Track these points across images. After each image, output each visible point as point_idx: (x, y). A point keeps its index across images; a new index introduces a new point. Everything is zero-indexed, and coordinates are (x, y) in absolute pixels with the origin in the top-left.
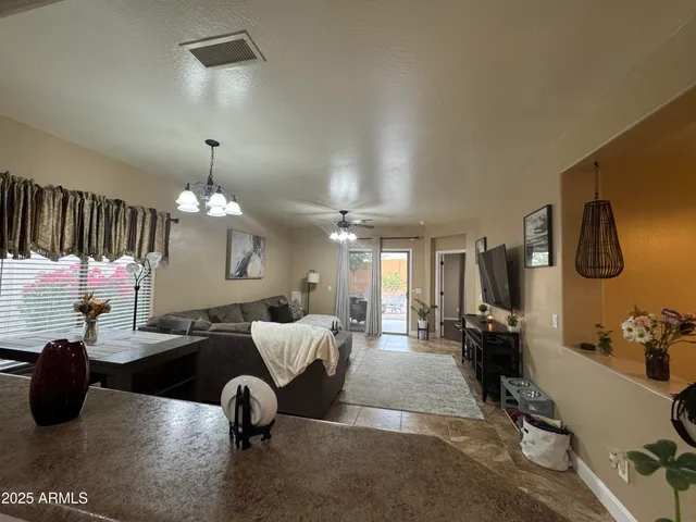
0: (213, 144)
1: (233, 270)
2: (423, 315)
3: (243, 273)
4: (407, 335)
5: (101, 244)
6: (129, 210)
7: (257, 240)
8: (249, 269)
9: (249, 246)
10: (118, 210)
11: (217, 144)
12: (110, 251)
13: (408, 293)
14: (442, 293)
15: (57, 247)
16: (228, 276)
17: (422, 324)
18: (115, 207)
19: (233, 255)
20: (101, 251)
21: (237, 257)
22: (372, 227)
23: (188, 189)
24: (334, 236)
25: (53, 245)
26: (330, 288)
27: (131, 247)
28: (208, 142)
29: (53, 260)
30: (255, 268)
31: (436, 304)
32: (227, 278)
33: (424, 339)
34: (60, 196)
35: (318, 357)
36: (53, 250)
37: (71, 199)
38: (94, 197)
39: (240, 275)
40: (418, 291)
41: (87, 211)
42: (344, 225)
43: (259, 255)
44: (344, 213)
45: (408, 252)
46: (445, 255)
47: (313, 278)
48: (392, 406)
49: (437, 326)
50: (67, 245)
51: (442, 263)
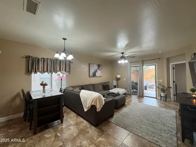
0: (65, 39)
1: (91, 74)
2: (163, 90)
3: (94, 75)
4: (156, 98)
5: (52, 70)
6: (59, 61)
7: (99, 66)
8: (97, 74)
9: (96, 68)
10: (56, 61)
11: (66, 39)
12: (55, 71)
13: (156, 81)
14: (174, 82)
15: (43, 71)
16: (89, 76)
17: (163, 94)
18: (55, 61)
19: (91, 71)
20: (52, 71)
21: (92, 71)
22: (134, 57)
23: (57, 53)
24: (119, 62)
25: (42, 70)
26: (125, 79)
27: (60, 70)
28: (63, 39)
29: (42, 73)
30: (99, 73)
31: (171, 86)
32: (89, 77)
33: (164, 101)
34: (43, 60)
35: (93, 104)
36: (42, 72)
37: (45, 60)
38: (50, 59)
39: (94, 76)
40: (161, 81)
41: (49, 62)
42: (123, 57)
43: (100, 70)
44: (122, 53)
45: (155, 65)
46: (175, 65)
47: (119, 76)
48: (127, 128)
49: (172, 96)
50: (45, 70)
51: (173, 68)
